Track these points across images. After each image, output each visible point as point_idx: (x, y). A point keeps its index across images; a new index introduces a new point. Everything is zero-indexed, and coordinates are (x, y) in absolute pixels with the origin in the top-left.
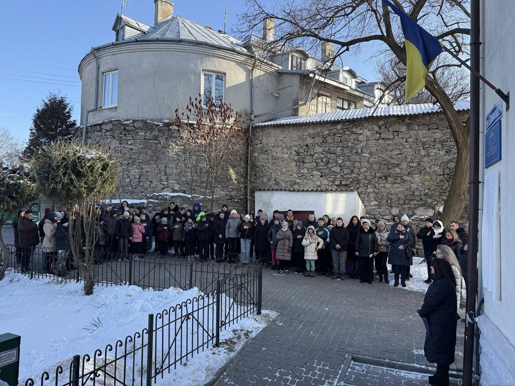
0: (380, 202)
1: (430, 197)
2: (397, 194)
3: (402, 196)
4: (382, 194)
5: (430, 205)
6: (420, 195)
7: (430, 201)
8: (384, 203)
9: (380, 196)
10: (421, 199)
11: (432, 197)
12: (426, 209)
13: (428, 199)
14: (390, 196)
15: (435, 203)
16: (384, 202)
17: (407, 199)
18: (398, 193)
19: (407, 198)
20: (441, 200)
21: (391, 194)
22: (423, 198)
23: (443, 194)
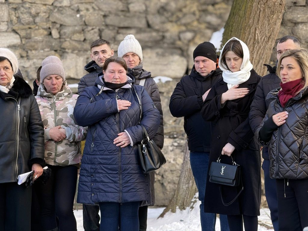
0: (28, 37)
1: (174, 18)
2: (78, 11)
3: (93, 17)
4: (33, 11)
5: (173, 43)
6: (146, 12)
7: (172, 29)
8: (39, 38)
9: (26, 18)
10: (149, 26)
11: (179, 19)
12: (163, 55)
13: (169, 26)
14: (56, 16)
15: (189, 35)
16: (39, 36)
17: (107, 26)
18: (82, 7)
19: (108, 21)
20: (203, 26)
21: (61, 9)
22: (156, 20)
23: (210, 8)
